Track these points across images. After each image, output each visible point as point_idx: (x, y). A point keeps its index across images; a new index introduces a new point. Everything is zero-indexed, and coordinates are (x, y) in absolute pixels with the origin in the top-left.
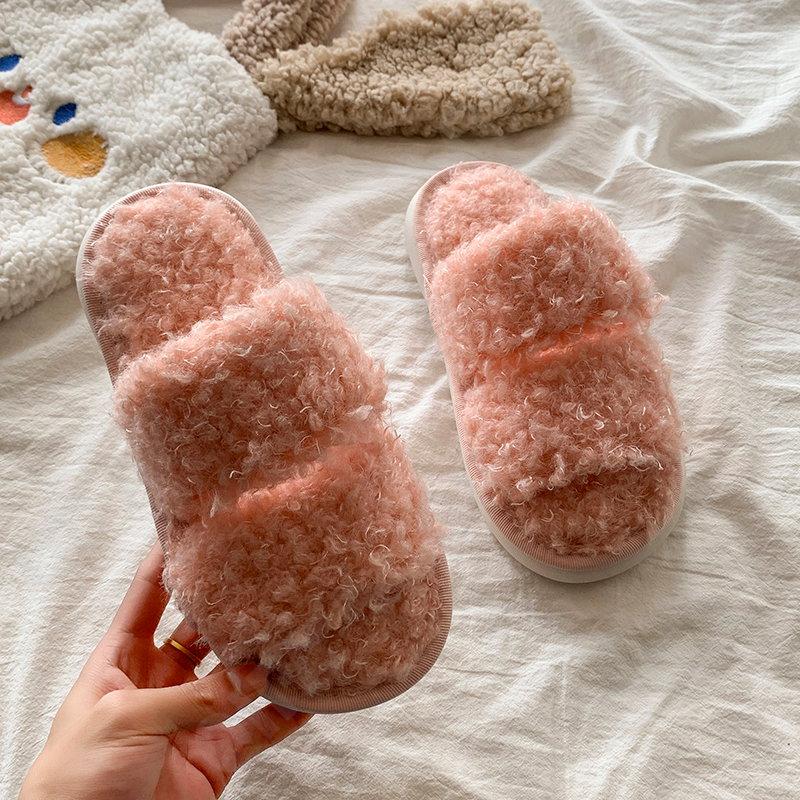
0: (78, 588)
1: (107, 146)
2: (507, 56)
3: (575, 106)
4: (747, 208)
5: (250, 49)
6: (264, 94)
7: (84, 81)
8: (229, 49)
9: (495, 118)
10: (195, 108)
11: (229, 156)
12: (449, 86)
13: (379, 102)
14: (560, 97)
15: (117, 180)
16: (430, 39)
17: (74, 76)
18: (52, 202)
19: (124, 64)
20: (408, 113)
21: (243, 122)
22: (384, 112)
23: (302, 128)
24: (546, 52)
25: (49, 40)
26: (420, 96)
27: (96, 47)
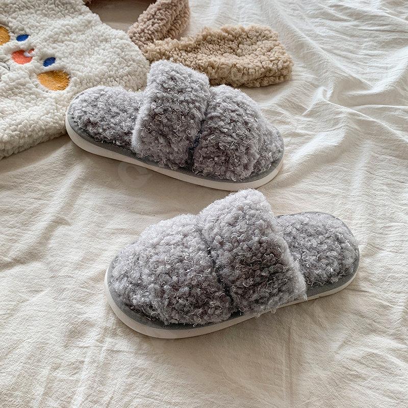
1: (70, 77)
2: (263, 51)
3: (294, 76)
5: (141, 39)
6: (147, 59)
7: (60, 47)
8: (131, 38)
9: (256, 78)
10: (114, 63)
12: (235, 61)
13: (202, 66)
14: (287, 70)
15: (74, 94)
16: (226, 41)
17: (55, 45)
18: (42, 100)
19: (80, 41)
20: (216, 72)
24: (281, 51)
25: (43, 29)
26: (221, 65)
27: (66, 33)
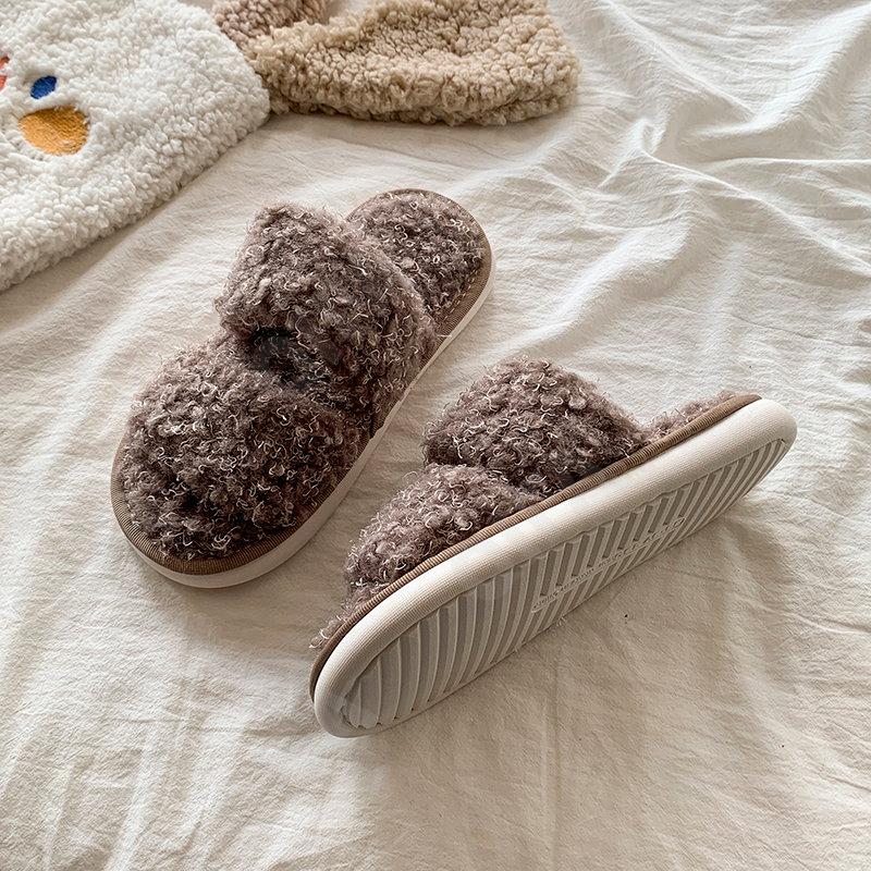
0: (53, 582)
1: (89, 123)
2: (512, 41)
3: (581, 96)
4: (755, 206)
5: (242, 24)
6: (257, 73)
7: (64, 53)
8: (220, 24)
9: (498, 105)
10: (183, 85)
11: (219, 136)
12: (450, 71)
13: (377, 85)
14: (565, 86)
15: (99, 158)
16: (431, 21)
17: (53, 47)
18: (30, 180)
19: (108, 36)
20: (408, 97)
21: (234, 102)
22: (381, 96)
23: (295, 109)
24: (552, 39)
25: (27, 8)
26: (421, 80)
27: (78, 18)
